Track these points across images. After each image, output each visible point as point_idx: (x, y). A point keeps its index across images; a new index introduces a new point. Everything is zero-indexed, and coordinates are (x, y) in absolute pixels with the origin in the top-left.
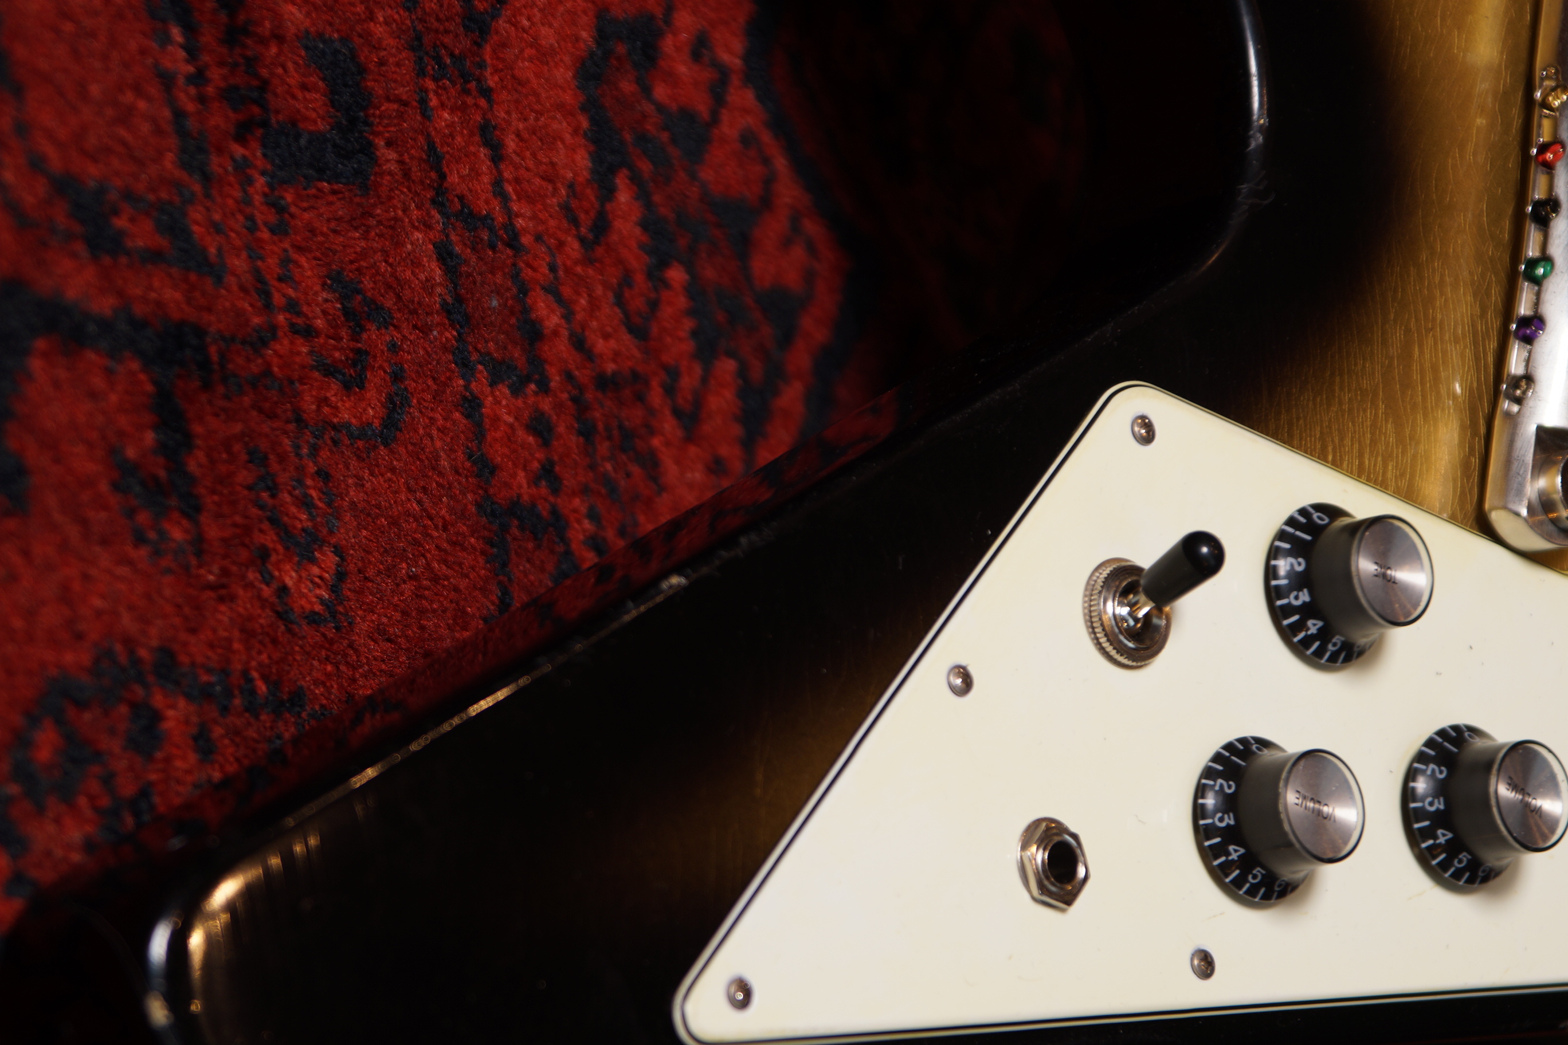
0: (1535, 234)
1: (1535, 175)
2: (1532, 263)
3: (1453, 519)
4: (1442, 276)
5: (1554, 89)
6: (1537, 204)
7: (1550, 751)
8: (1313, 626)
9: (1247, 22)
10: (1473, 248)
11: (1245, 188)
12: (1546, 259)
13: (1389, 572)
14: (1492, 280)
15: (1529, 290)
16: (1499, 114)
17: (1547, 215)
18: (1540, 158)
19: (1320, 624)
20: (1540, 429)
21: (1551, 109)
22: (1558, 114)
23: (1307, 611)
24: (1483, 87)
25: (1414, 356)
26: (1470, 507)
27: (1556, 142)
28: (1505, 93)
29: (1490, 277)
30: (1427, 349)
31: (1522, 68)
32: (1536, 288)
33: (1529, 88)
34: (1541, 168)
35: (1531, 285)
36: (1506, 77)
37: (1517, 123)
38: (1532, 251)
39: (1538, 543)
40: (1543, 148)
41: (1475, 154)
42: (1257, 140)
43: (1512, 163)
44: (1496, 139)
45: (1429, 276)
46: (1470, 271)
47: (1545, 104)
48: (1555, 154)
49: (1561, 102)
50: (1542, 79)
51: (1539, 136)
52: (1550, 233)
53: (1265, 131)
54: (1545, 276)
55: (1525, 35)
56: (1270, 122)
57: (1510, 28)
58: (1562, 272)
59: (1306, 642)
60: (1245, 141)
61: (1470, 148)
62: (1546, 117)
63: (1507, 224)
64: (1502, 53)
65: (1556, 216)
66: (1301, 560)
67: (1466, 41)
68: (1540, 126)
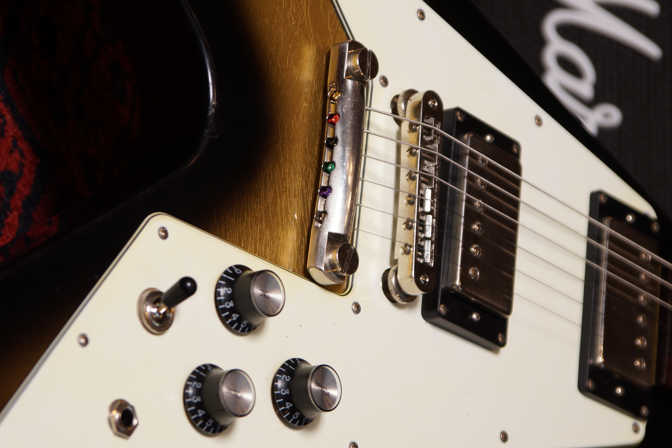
0: (328, 152)
1: (327, 128)
2: (327, 164)
3: (294, 272)
4: (289, 169)
5: (335, 92)
6: (329, 139)
7: (333, 369)
8: (235, 317)
9: (207, 61)
10: (302, 158)
11: (207, 131)
12: (332, 162)
13: (267, 294)
14: (310, 171)
15: (325, 176)
16: (313, 102)
17: (333, 144)
18: (330, 121)
19: (238, 316)
20: (330, 234)
21: (334, 100)
22: (337, 102)
23: (233, 310)
24: (306, 90)
25: (278, 203)
26: (301, 267)
27: (336, 114)
28: (315, 93)
29: (309, 170)
30: (283, 200)
31: (322, 82)
32: (328, 175)
33: (325, 92)
34: (330, 125)
35: (326, 174)
36: (315, 86)
37: (320, 106)
38: (327, 159)
39: (328, 282)
40: (331, 116)
41: (303, 118)
42: (212, 111)
43: (319, 122)
44: (312, 112)
45: (284, 169)
46: (301, 167)
47: (331, 98)
48: (336, 119)
49: (338, 97)
50: (330, 88)
51: (329, 112)
52: (334, 152)
53: (215, 107)
54: (332, 170)
55: (323, 68)
56: (217, 104)
57: (317, 66)
58: (338, 168)
59: (232, 324)
60: (207, 111)
61: (301, 116)
62: (332, 103)
63: (316, 148)
64: (314, 76)
65: (336, 145)
66: (230, 289)
67: (299, 71)
68: (329, 107)
